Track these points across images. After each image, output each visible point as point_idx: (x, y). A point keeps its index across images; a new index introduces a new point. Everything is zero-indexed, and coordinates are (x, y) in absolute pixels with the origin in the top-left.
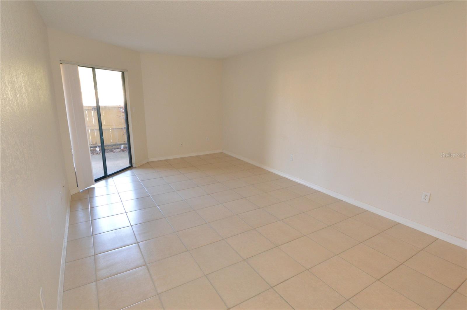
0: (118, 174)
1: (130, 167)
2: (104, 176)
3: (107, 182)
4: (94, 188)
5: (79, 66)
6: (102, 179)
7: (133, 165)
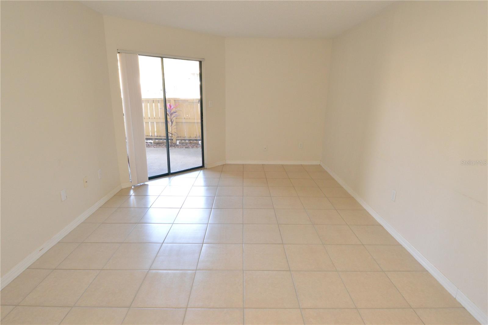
1: (202, 167)
3: (170, 180)
4: (147, 185)
5: (139, 55)
6: (164, 176)
7: (205, 165)
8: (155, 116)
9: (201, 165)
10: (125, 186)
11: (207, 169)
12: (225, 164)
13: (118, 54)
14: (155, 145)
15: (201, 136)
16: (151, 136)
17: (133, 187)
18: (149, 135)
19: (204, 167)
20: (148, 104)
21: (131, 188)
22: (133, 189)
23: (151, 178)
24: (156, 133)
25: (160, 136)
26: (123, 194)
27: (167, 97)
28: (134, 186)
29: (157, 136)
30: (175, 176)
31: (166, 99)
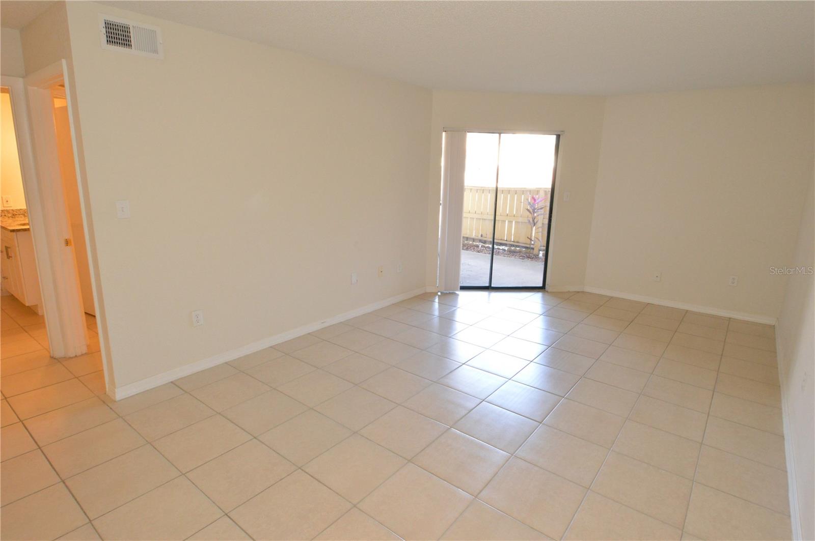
0: (514, 291)
1: (542, 289)
2: (487, 287)
3: (489, 295)
4: (457, 295)
7: (546, 286)
8: (515, 213)
9: (541, 285)
10: (429, 289)
11: (547, 292)
12: (581, 290)
13: (444, 134)
14: (509, 253)
15: (545, 245)
16: (506, 240)
17: (439, 294)
18: (503, 239)
19: (545, 289)
20: (509, 195)
21: (436, 294)
22: (439, 295)
23: (463, 288)
24: (513, 237)
25: (518, 242)
26: (427, 297)
27: (498, 186)
28: (441, 293)
29: (514, 242)
30: (497, 291)
31: (498, 189)
